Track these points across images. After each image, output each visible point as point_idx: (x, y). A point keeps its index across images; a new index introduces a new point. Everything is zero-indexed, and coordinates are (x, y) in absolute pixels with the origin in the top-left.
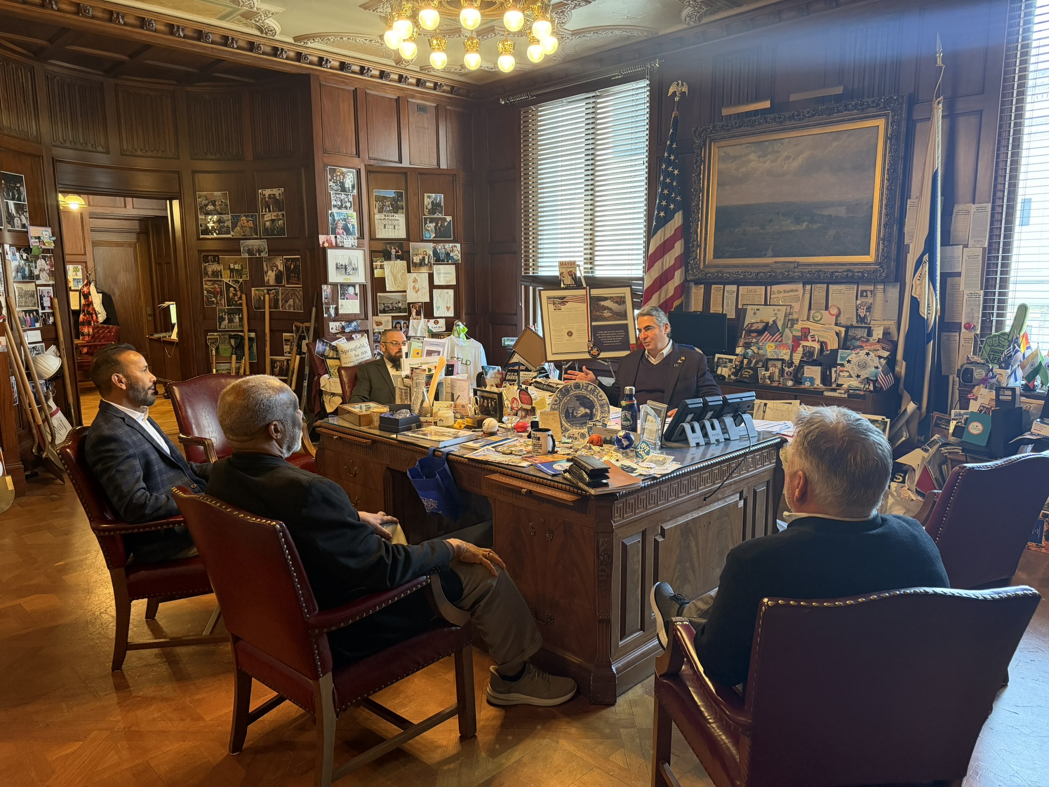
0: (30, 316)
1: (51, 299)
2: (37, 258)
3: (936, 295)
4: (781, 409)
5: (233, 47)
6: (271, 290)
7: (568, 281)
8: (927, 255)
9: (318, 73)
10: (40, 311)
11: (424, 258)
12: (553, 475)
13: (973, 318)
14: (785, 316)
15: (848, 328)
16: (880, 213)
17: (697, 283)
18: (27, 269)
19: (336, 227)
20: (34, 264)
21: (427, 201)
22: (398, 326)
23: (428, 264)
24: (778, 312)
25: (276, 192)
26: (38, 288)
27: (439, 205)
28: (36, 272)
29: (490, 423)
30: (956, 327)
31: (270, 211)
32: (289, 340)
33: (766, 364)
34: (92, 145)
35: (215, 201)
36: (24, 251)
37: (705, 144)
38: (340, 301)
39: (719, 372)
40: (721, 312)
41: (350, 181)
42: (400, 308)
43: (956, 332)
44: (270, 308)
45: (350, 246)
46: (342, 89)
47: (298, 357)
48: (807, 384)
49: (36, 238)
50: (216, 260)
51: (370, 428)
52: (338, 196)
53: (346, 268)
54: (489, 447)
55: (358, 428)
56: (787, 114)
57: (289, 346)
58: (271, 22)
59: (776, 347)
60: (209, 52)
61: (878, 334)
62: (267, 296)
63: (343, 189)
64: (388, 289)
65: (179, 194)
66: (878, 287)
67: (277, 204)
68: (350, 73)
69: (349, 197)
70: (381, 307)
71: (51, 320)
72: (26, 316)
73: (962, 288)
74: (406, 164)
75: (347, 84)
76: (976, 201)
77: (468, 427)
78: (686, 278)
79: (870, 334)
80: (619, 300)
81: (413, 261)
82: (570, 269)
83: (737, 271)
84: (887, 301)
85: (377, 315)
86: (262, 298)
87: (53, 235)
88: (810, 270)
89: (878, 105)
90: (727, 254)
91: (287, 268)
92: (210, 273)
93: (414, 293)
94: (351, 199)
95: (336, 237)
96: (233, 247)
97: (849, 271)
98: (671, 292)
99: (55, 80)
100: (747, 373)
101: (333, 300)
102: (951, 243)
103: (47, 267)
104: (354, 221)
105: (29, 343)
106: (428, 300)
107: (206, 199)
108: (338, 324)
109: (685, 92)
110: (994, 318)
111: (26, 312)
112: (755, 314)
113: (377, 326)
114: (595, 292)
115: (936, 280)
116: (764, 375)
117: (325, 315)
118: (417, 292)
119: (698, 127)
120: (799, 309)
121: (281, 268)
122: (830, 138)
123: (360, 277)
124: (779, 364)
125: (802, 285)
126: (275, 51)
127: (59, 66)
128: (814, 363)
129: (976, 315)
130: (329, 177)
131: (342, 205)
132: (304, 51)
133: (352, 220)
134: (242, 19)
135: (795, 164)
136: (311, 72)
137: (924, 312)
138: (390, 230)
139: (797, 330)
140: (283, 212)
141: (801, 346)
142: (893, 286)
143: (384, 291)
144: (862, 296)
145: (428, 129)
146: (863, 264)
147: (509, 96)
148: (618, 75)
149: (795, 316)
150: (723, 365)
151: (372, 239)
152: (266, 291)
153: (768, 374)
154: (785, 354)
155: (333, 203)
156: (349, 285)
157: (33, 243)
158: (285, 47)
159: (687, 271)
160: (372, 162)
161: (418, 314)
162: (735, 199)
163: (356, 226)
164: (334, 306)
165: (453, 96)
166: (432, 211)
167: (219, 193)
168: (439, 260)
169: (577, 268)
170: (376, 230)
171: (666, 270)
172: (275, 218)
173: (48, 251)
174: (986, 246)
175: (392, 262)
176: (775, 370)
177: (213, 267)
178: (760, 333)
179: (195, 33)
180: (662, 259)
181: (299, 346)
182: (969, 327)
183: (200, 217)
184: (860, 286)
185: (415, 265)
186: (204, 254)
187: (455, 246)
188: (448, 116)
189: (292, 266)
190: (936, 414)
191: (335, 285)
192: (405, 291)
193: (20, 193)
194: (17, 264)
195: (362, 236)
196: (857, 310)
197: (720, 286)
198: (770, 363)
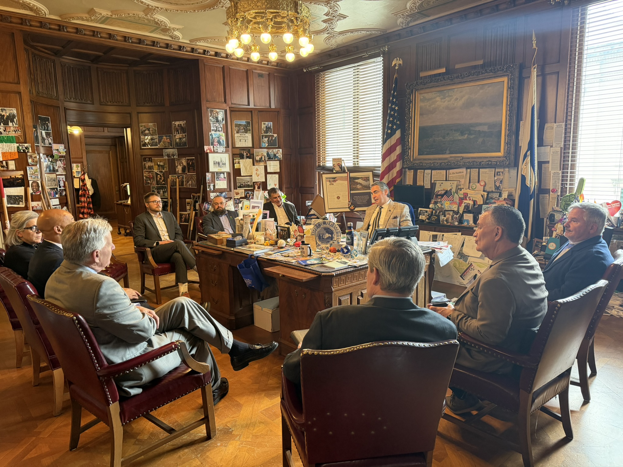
0: (53, 191)
1: (64, 182)
2: (57, 160)
3: (535, 174)
4: (451, 237)
5: (157, 47)
6: (180, 176)
7: (337, 169)
8: (529, 151)
9: (203, 58)
10: (59, 189)
11: (262, 157)
12: (305, 265)
13: (556, 186)
14: (456, 187)
15: (488, 193)
16: (506, 129)
17: (410, 169)
18: (51, 166)
19: (214, 141)
20: (55, 164)
21: (263, 126)
22: (248, 195)
23: (264, 161)
24: (453, 185)
25: (182, 123)
26: (57, 176)
27: (270, 128)
28: (56, 168)
29: (282, 242)
30: (547, 191)
31: (178, 133)
32: (189, 203)
33: (444, 212)
34: (85, 100)
35: (149, 129)
36: (50, 157)
37: (412, 92)
38: (216, 182)
39: (420, 218)
40: (423, 185)
41: (221, 116)
42: (249, 185)
43: (547, 194)
44: (179, 186)
45: (221, 152)
46: (216, 67)
47: (194, 212)
48: (465, 224)
49: (56, 150)
50: (150, 160)
51: (222, 246)
52: (214, 125)
53: (219, 164)
54: (279, 254)
55: (215, 246)
56: (455, 75)
57: (189, 207)
58: (177, 33)
59: (450, 204)
60: (145, 50)
61: (505, 196)
62: (177, 179)
63: (217, 121)
64: (242, 175)
65: (130, 125)
66: (506, 170)
67: (182, 129)
68: (220, 58)
69: (221, 125)
70: (238, 185)
71: (64, 193)
72: (51, 191)
73: (550, 169)
74: (252, 106)
75: (219, 64)
76: (556, 122)
77: (271, 245)
78: (403, 166)
79: (500, 196)
80: (366, 179)
81: (255, 159)
82: (339, 162)
83: (430, 162)
84: (510, 178)
85: (237, 189)
86: (175, 180)
87: (65, 148)
88: (469, 161)
89: (503, 70)
90: (425, 153)
91: (188, 164)
92: (147, 167)
93: (257, 177)
94: (222, 126)
95: (213, 147)
96: (159, 153)
97: (490, 161)
98: (395, 175)
99: (66, 67)
100: (434, 218)
101: (212, 181)
102: (544, 145)
103: (62, 165)
104: (223, 138)
105: (53, 206)
106: (264, 180)
107: (145, 127)
108: (215, 194)
109: (401, 64)
110: (568, 186)
111: (51, 189)
112: (440, 185)
113: (237, 195)
114: (352, 175)
115: (534, 165)
116: (443, 219)
117: (208, 189)
118: (258, 176)
119: (408, 83)
120: (464, 182)
121: (185, 164)
122: (479, 88)
123: (227, 168)
124: (451, 213)
125: (465, 169)
126: (180, 48)
127: (68, 59)
128: (469, 212)
129: (558, 184)
130: (210, 114)
131: (217, 129)
132: (195, 47)
133: (222, 137)
134: (162, 32)
135: (460, 103)
136: (199, 58)
137: (528, 183)
138: (243, 142)
139: (461, 194)
140: (185, 134)
141: (463, 203)
142: (514, 169)
143: (240, 175)
144: (497, 175)
145: (264, 86)
146: (497, 157)
147: (308, 67)
148: (366, 55)
149: (462, 187)
150: (422, 214)
151: (234, 147)
152: (177, 177)
153: (445, 218)
154: (455, 208)
155: (212, 128)
156: (221, 173)
157: (55, 152)
158: (185, 45)
159: (403, 162)
160: (233, 106)
161: (259, 188)
162: (429, 123)
163: (224, 141)
164: (213, 184)
165: (278, 68)
166: (266, 132)
167: (151, 124)
168: (270, 158)
169: (343, 162)
170: (236, 142)
171: (392, 162)
172: (181, 137)
173: (62, 157)
174: (562, 146)
175: (244, 160)
176: (449, 216)
177: (149, 164)
178: (442, 196)
179: (137, 40)
180: (389, 157)
181: (195, 206)
182: (553, 191)
183: (141, 137)
184: (496, 170)
185: (257, 161)
186: (144, 157)
187: (279, 150)
188: (276, 79)
189: (191, 163)
190: (536, 240)
191: (213, 173)
192: (252, 176)
193: (48, 127)
194: (47, 164)
195: (228, 146)
196: (495, 183)
197: (422, 170)
198: (447, 213)
